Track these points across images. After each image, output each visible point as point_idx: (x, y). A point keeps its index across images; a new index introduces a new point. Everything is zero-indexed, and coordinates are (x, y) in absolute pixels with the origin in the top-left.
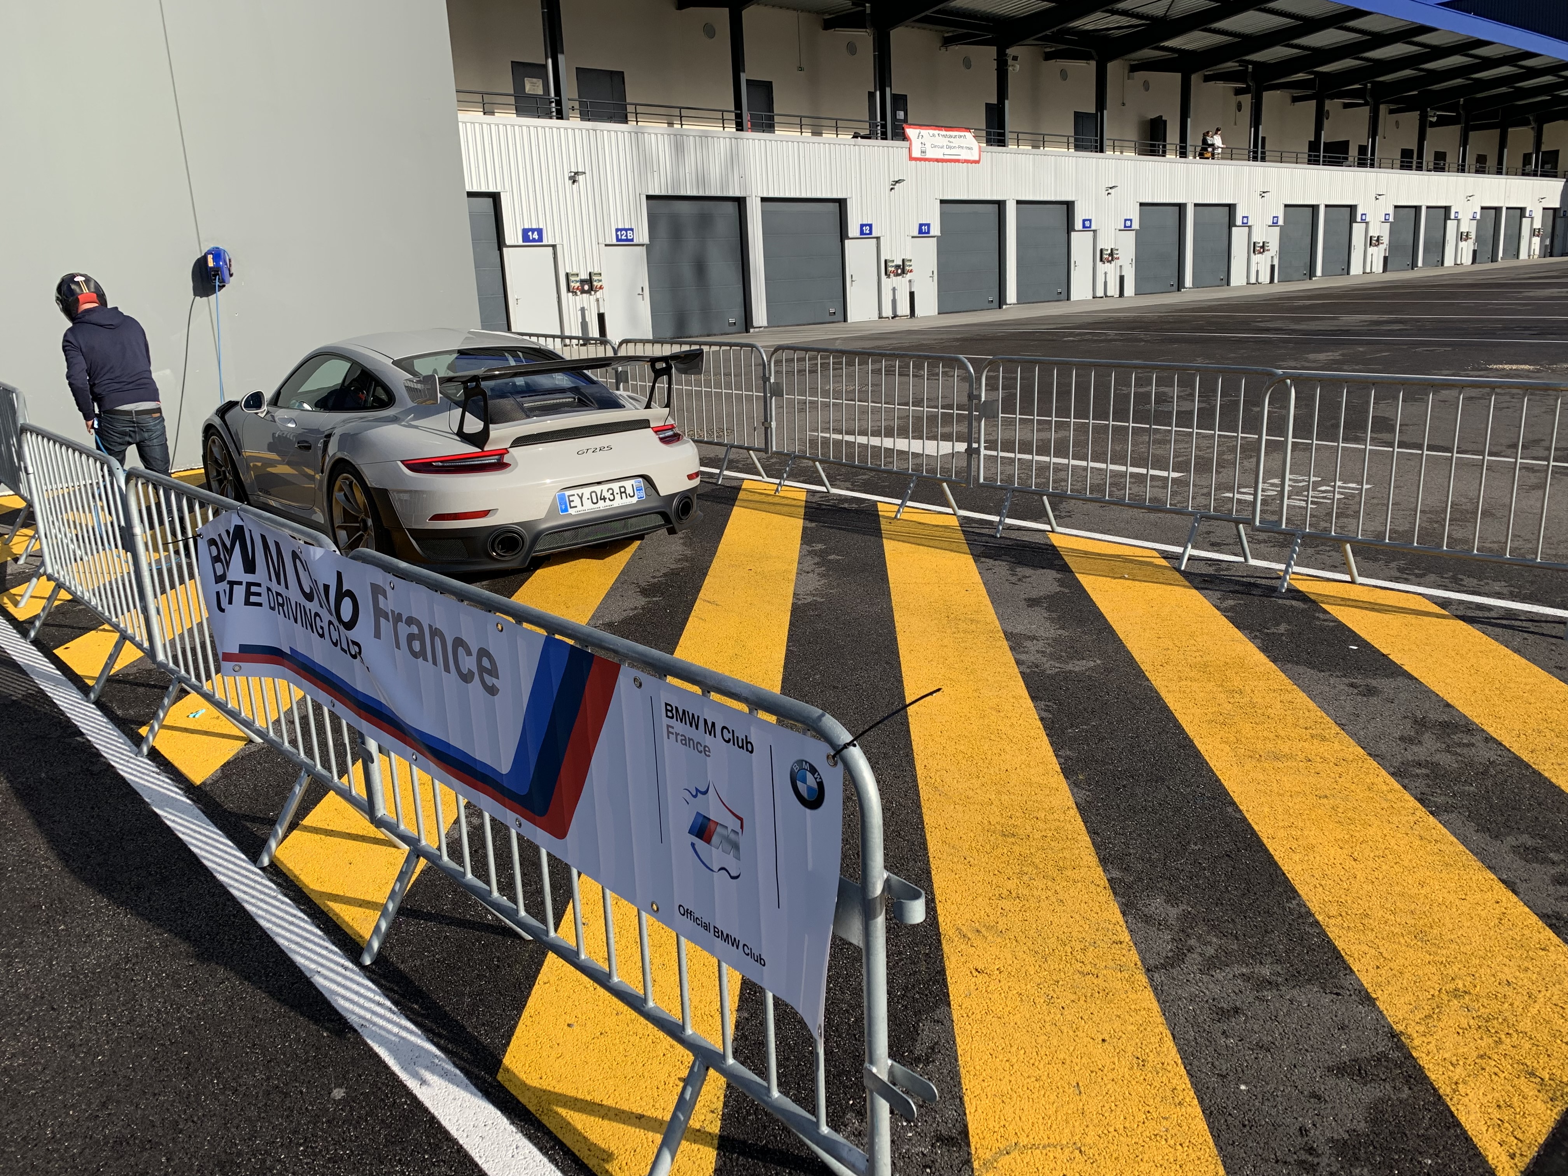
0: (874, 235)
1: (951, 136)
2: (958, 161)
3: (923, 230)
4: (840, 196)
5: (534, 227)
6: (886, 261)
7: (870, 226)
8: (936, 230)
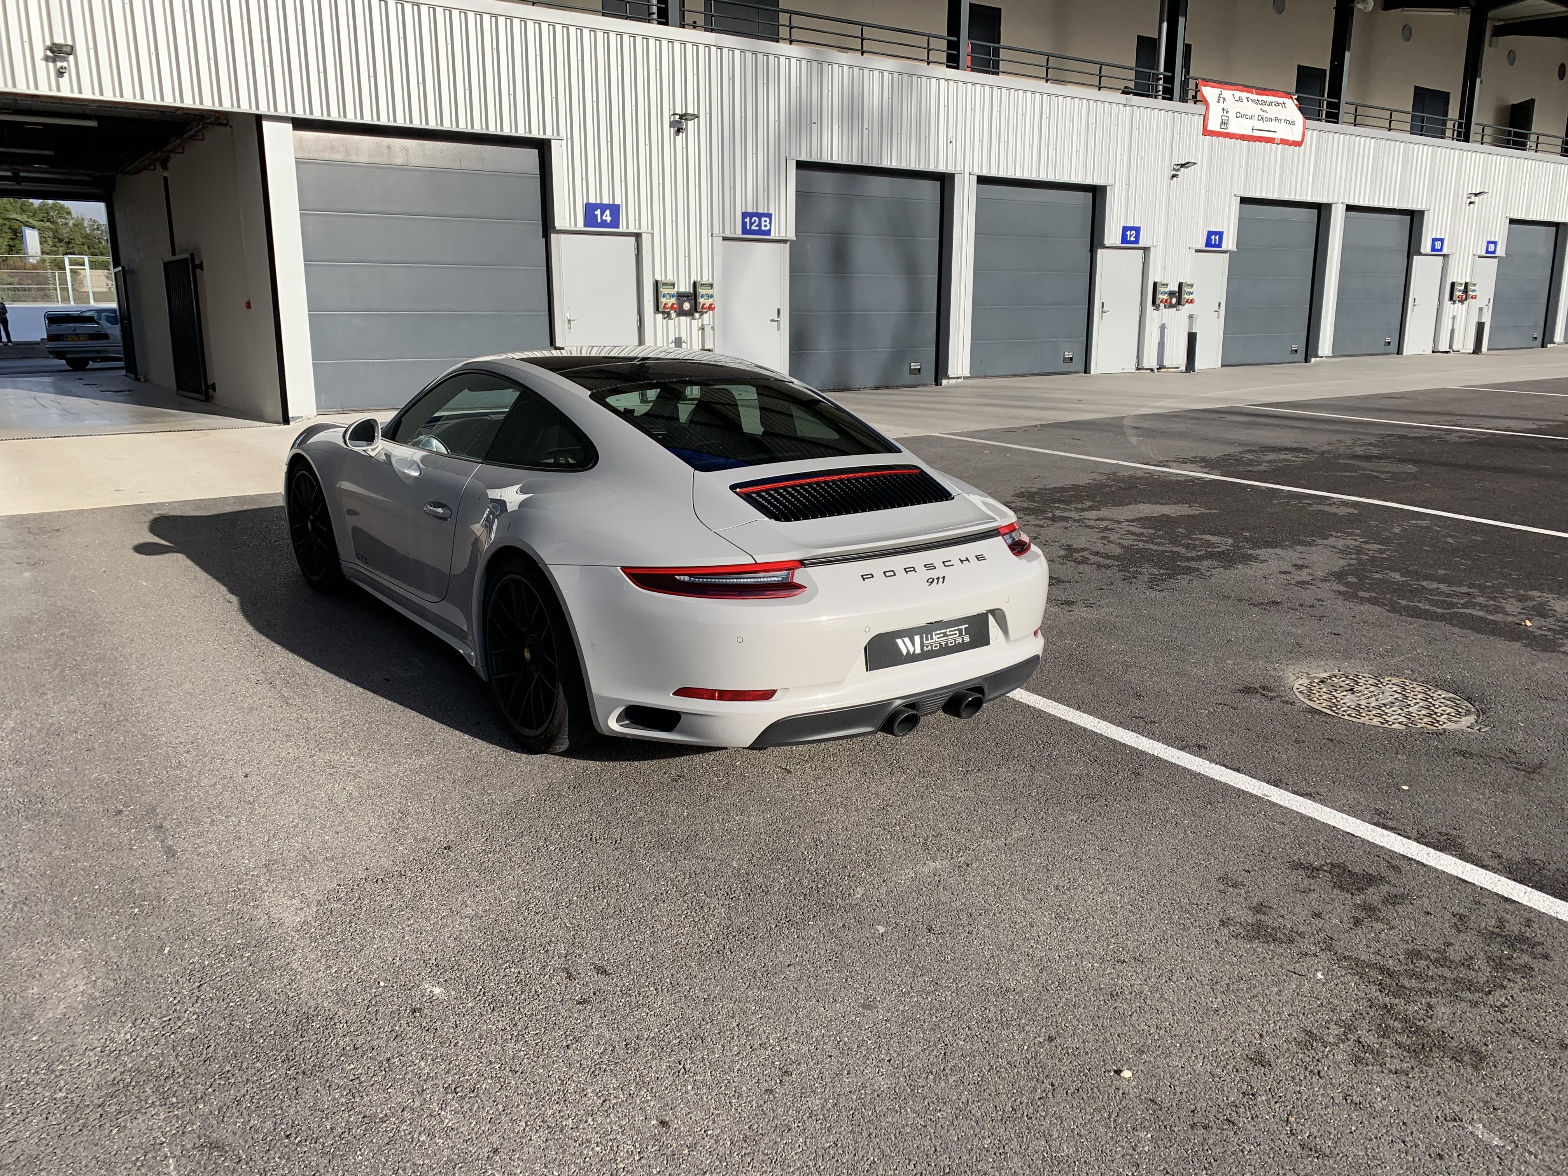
0: (1141, 244)
1: (1264, 103)
2: (1271, 140)
3: (1213, 241)
4: (1097, 182)
5: (605, 201)
6: (1155, 284)
7: (1137, 230)
8: (1230, 243)
